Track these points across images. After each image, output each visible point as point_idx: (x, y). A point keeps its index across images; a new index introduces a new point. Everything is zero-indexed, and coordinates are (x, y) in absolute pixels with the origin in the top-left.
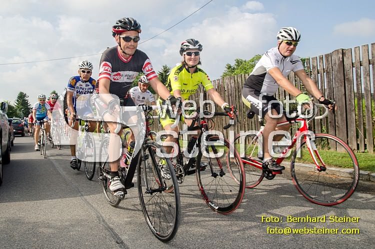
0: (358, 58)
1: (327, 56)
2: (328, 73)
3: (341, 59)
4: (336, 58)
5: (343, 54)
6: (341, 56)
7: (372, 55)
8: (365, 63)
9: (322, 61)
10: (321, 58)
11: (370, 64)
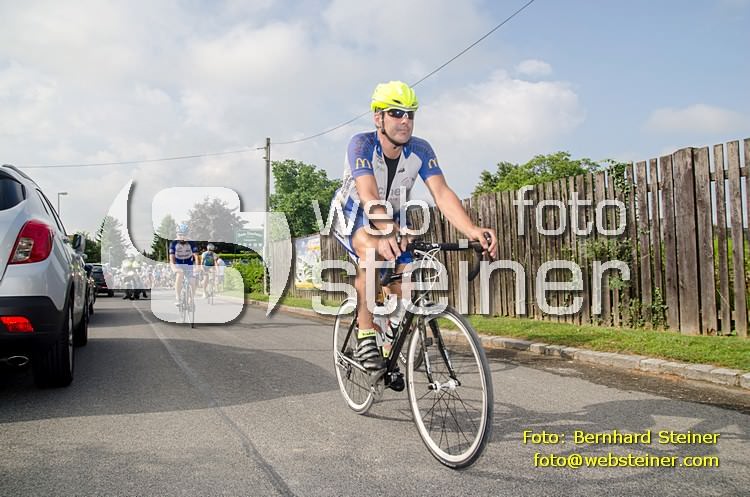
0: (720, 164)
1: (664, 160)
2: (665, 191)
3: (690, 167)
4: (681, 165)
5: (694, 157)
6: (689, 160)
7: (746, 159)
8: (733, 174)
9: (654, 169)
10: (654, 164)
11: (741, 176)
